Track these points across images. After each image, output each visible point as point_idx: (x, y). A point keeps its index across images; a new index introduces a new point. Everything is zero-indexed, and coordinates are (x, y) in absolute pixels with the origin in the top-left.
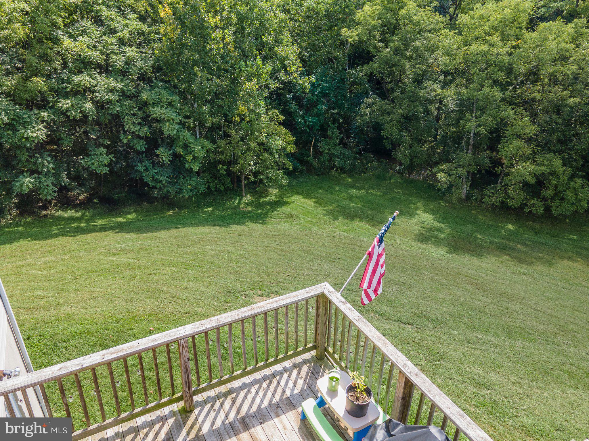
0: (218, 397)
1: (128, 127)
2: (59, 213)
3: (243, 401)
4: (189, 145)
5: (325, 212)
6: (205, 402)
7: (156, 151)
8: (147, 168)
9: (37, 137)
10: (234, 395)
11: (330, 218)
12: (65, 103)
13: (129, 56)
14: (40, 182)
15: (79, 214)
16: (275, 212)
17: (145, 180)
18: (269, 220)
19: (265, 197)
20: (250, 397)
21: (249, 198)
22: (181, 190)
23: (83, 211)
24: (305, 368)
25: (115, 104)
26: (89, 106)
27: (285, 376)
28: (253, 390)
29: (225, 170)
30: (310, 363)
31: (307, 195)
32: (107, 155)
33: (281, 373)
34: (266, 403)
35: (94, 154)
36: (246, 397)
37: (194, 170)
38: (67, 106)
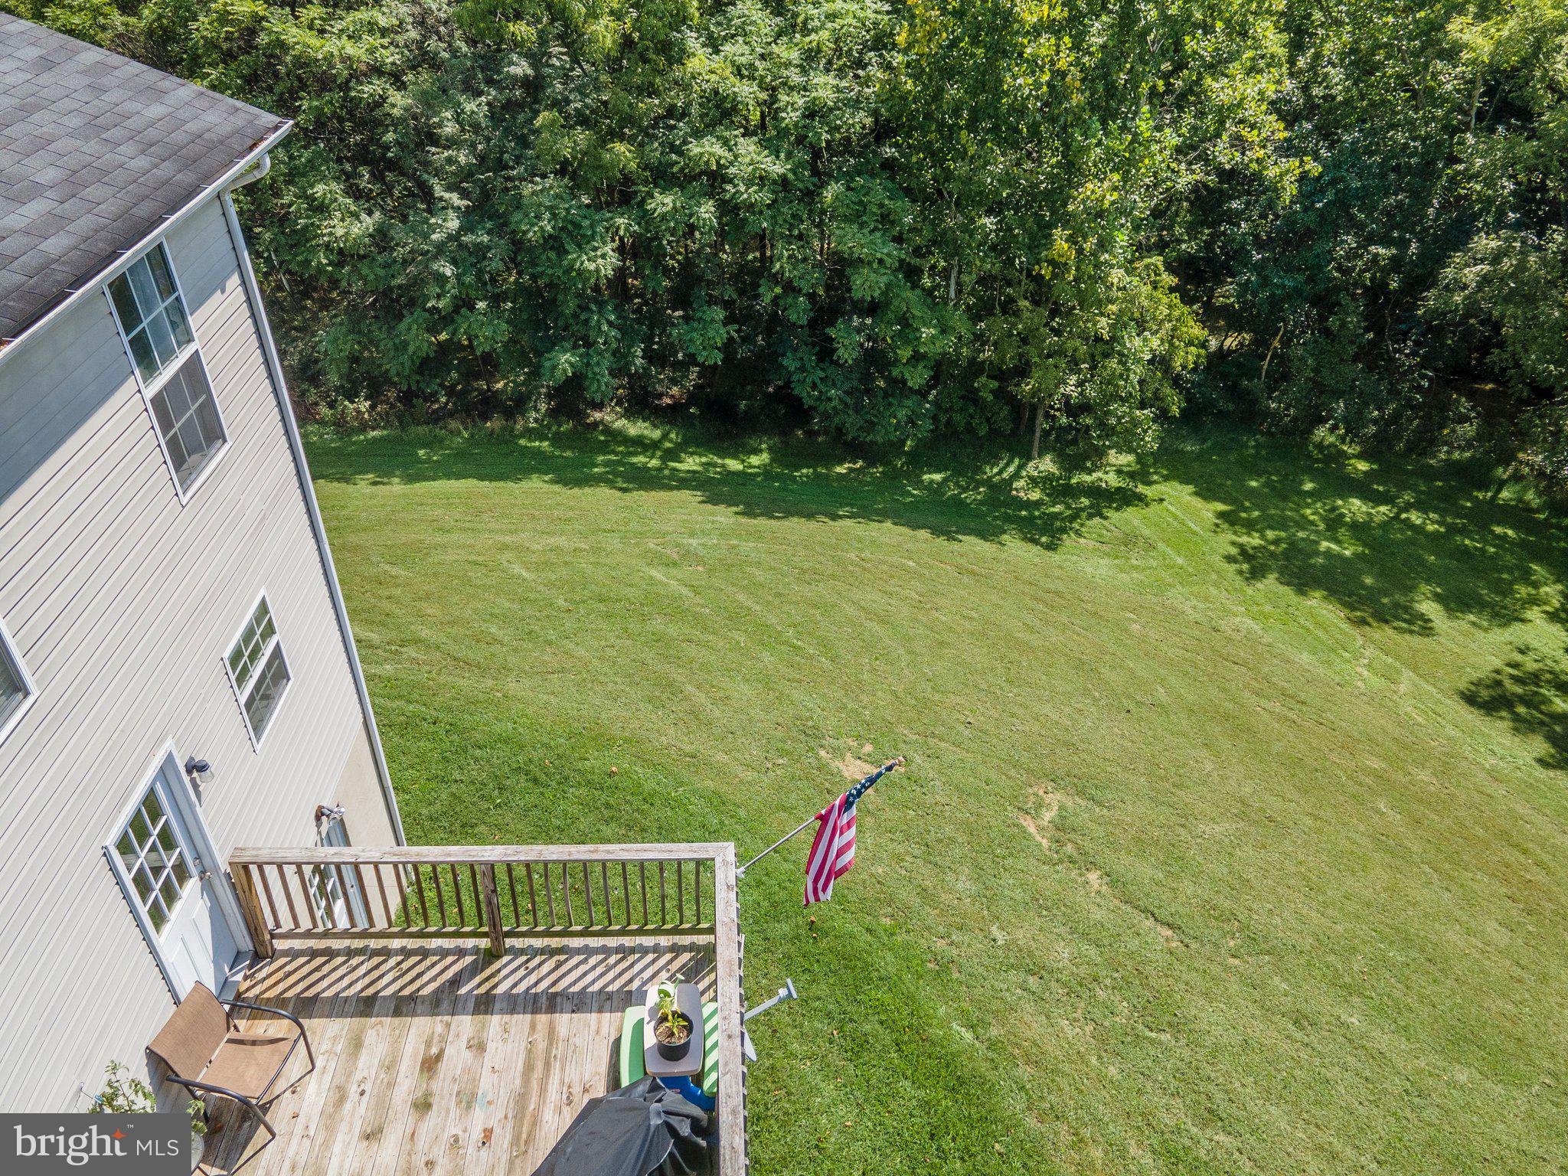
0: (542, 951)
1: (778, 265)
2: (620, 424)
3: (570, 971)
4: (911, 321)
5: (1234, 551)
6: (522, 952)
7: (828, 330)
8: (803, 365)
9: (597, 270)
10: (563, 957)
11: (1240, 572)
12: (663, 202)
13: (815, 98)
14: (588, 364)
15: (657, 434)
16: (1097, 520)
17: (796, 392)
18: (1068, 541)
19: (1090, 472)
20: (582, 969)
21: (1047, 465)
22: (872, 423)
23: (667, 428)
24: (686, 957)
25: (761, 212)
26: (707, 211)
27: (650, 957)
28: (593, 961)
29: (991, 391)
30: (699, 952)
31: (1209, 490)
32: (725, 325)
33: (645, 951)
34: (596, 987)
35: (699, 320)
36: (577, 966)
37: (910, 384)
38: (664, 209)
